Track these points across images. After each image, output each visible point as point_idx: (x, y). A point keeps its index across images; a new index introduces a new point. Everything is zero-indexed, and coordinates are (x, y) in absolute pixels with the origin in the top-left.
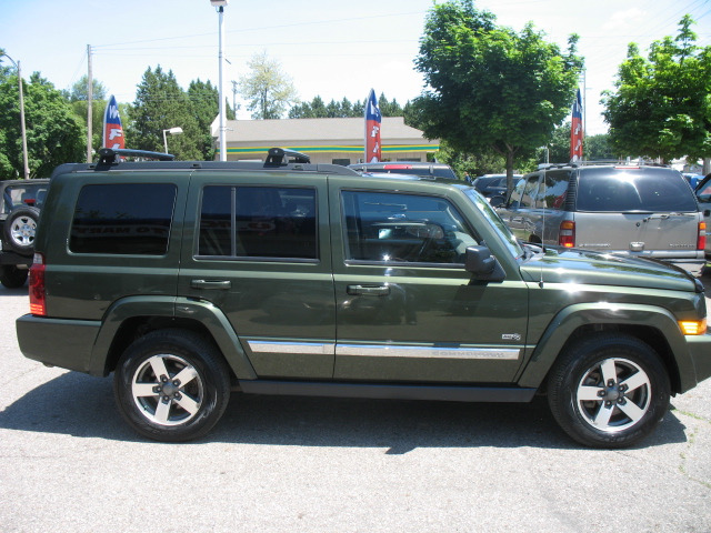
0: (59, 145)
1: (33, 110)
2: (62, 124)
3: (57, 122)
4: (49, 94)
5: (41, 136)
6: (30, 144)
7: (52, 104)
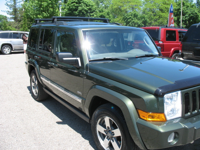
0: (191, 21)
1: (186, 10)
2: (193, 14)
3: (192, 14)
4: (192, 5)
5: (186, 18)
6: (183, 21)
7: (192, 8)
